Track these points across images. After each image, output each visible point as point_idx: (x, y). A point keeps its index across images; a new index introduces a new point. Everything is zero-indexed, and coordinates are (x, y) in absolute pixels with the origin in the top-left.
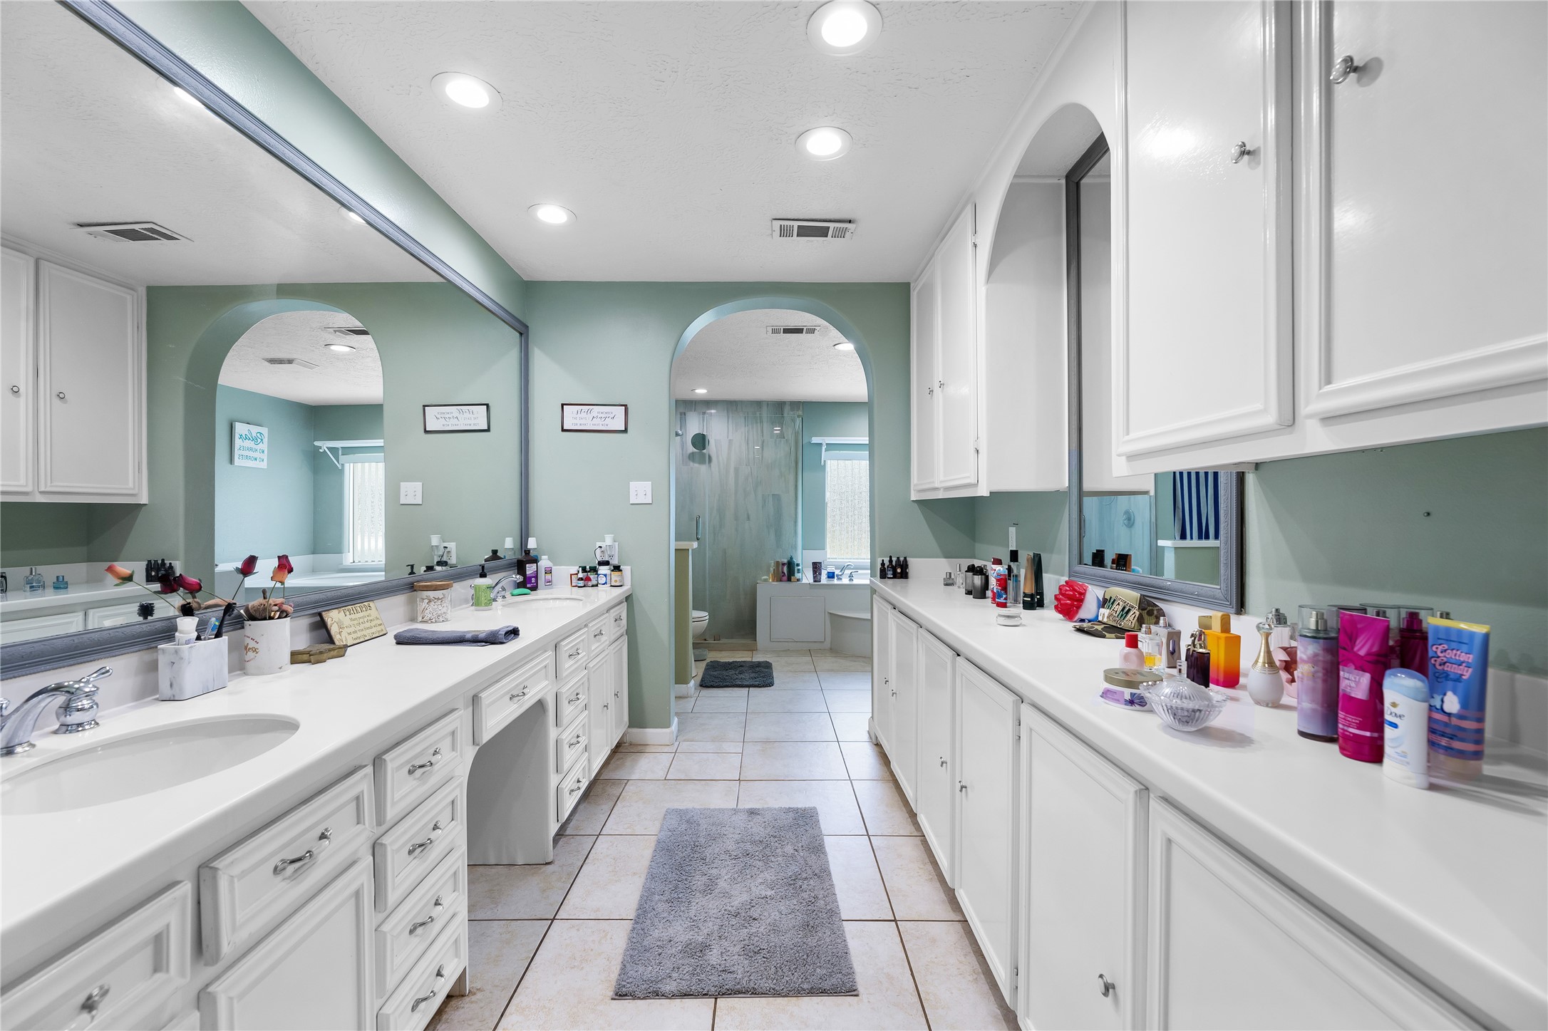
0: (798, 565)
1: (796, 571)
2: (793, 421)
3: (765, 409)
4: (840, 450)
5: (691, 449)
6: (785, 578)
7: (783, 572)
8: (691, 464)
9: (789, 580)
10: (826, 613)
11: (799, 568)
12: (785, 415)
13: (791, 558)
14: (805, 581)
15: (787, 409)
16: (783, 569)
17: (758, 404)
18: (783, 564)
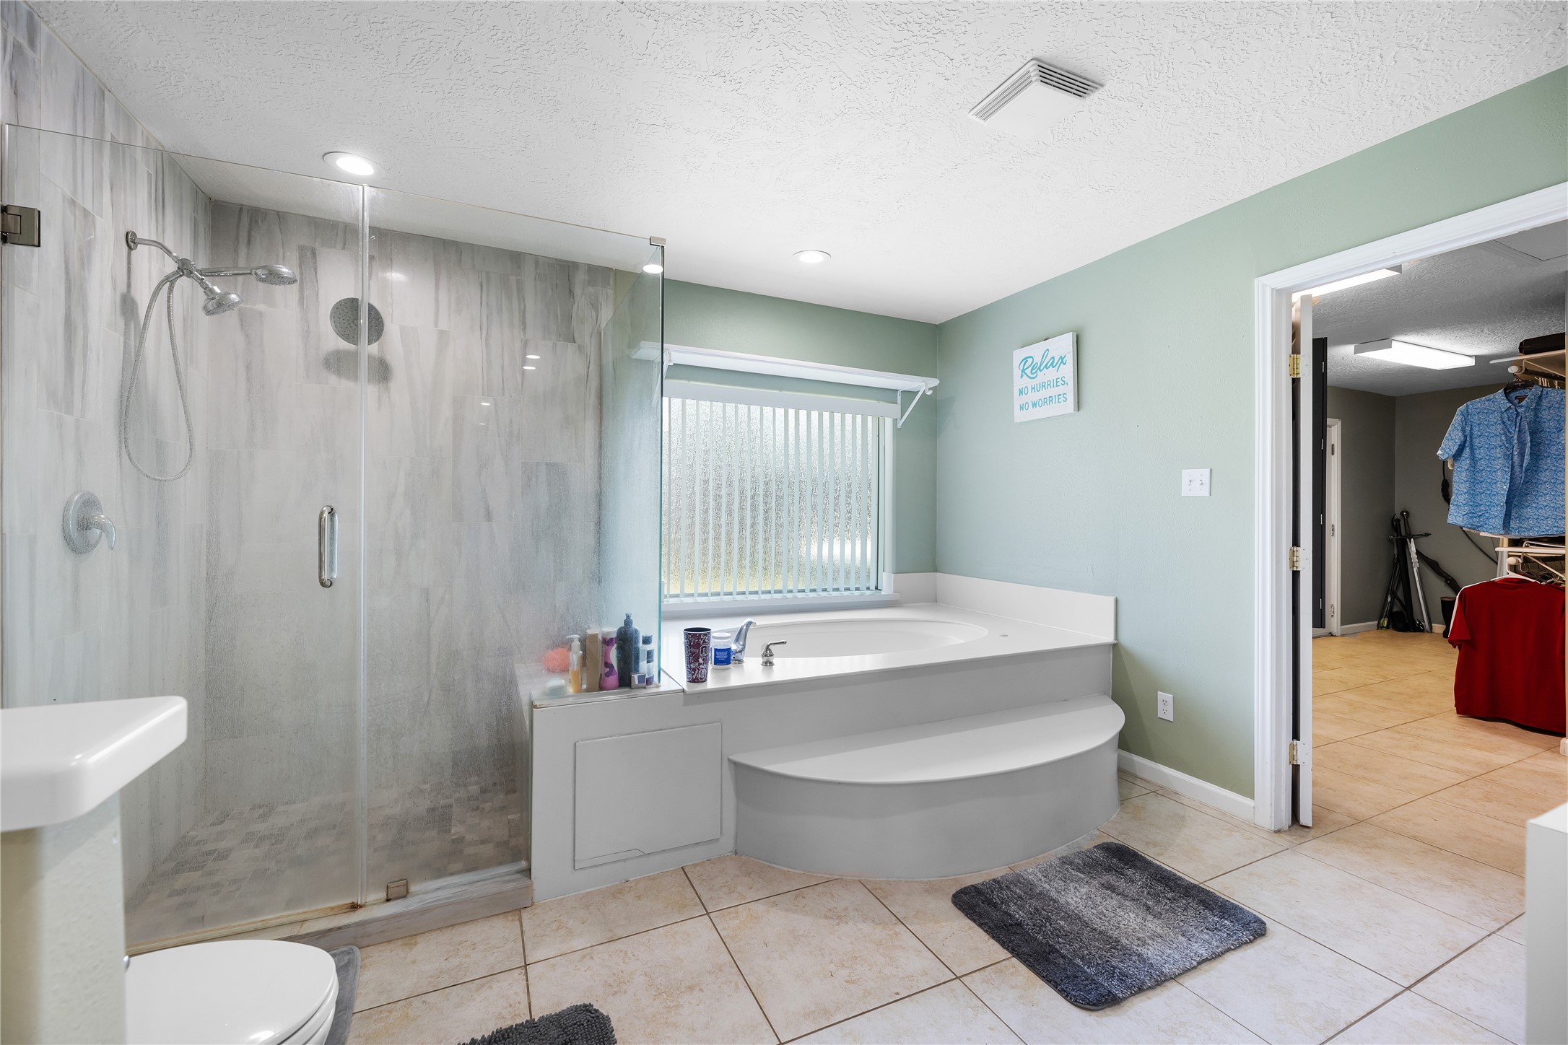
0: (647, 641)
1: (643, 656)
2: (595, 306)
3: (529, 270)
4: (689, 379)
5: (333, 341)
6: (613, 679)
7: (608, 665)
8: (333, 379)
9: (625, 682)
10: (726, 763)
11: (649, 647)
12: (578, 290)
13: (628, 622)
14: (666, 685)
15: (581, 277)
16: (606, 655)
17: (515, 258)
18: (607, 642)
